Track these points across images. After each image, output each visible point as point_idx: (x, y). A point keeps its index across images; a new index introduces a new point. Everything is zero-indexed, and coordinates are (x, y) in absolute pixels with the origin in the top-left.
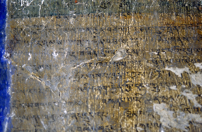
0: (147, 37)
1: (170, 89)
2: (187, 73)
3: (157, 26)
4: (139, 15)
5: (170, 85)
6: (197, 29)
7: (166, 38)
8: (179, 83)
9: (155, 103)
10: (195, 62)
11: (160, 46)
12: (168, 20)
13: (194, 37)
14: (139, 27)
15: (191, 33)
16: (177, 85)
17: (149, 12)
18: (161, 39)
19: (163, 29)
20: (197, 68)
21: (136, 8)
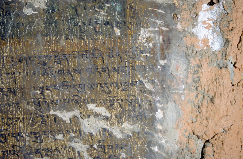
0: (27, 70)
1: (56, 139)
2: (77, 118)
3: (40, 54)
4: (17, 40)
5: (56, 134)
6: (93, 57)
7: (52, 71)
8: (66, 131)
9: (36, 157)
10: (88, 103)
11: (44, 83)
12: (55, 45)
13: (87, 68)
14: (16, 58)
15: (85, 63)
16: (64, 133)
17: (31, 36)
18: (46, 73)
19: (49, 59)
20: (90, 110)
21: (13, 30)
